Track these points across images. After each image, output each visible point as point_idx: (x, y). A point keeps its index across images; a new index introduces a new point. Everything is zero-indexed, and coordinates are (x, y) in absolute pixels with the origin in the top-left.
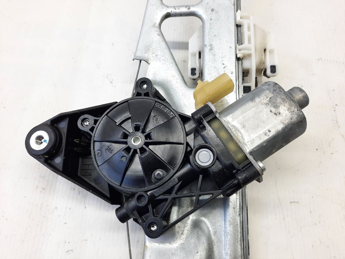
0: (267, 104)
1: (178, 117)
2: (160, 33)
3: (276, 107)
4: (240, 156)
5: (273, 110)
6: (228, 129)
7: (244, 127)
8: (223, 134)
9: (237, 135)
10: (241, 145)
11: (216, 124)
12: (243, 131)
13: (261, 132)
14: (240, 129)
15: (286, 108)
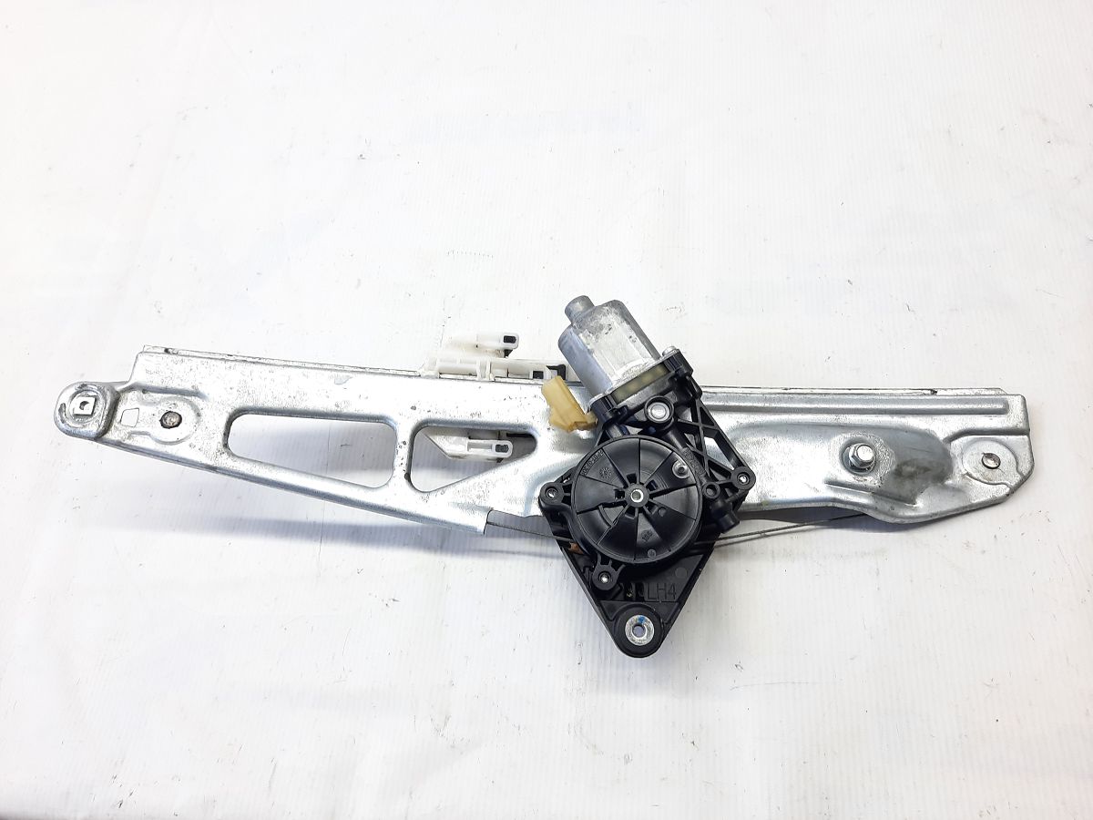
0: (597, 338)
1: (603, 444)
2: (441, 491)
3: (601, 327)
4: (660, 371)
5: (605, 331)
6: (627, 380)
7: (624, 364)
8: (633, 387)
9: (636, 372)
10: (647, 368)
11: (619, 395)
12: (630, 365)
13: (632, 345)
14: (628, 368)
15: (603, 318)
